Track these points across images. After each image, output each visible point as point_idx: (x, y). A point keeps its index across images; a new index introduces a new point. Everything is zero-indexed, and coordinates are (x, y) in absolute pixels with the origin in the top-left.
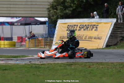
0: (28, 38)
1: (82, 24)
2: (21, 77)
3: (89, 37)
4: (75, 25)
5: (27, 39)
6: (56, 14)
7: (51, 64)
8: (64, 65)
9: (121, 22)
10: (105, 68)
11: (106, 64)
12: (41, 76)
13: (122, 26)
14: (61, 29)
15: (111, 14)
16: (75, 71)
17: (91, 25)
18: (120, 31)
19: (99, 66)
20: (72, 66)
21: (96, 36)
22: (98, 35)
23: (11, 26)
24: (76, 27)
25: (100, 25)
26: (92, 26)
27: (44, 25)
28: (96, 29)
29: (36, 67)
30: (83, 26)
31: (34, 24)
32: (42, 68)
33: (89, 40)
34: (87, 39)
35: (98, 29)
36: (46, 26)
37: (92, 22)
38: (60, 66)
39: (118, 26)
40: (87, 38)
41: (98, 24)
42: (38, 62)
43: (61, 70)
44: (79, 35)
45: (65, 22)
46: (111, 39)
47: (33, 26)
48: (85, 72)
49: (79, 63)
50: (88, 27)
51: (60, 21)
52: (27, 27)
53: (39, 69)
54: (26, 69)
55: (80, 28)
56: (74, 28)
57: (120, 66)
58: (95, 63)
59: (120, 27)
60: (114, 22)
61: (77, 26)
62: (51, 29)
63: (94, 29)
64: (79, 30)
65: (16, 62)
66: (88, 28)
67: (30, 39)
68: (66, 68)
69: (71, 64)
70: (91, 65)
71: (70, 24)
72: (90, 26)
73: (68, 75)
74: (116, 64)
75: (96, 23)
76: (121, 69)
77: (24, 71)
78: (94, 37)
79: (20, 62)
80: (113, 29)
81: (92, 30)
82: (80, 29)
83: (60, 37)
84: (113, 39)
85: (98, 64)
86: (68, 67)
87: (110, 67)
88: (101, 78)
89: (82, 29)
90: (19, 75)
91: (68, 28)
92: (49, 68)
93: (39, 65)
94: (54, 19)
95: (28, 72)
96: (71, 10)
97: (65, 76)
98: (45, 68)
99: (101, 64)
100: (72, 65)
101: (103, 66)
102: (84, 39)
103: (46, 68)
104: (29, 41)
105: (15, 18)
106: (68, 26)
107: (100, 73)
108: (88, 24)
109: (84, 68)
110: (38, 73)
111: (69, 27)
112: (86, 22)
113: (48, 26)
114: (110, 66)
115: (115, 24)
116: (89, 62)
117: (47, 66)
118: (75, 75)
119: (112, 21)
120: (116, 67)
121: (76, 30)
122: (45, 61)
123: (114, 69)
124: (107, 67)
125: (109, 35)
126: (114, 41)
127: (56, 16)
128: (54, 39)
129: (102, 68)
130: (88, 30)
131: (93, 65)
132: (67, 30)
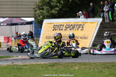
1: (68, 24)
4: (61, 25)
5: (13, 39)
6: (43, 14)
7: (34, 65)
8: (46, 65)
9: (108, 21)
10: (87, 68)
11: (88, 64)
13: (108, 25)
14: (47, 28)
15: (97, 14)
16: (56, 72)
17: (77, 25)
19: (81, 67)
20: (55, 66)
21: (82, 36)
22: (84, 35)
24: (62, 27)
25: (86, 25)
26: (78, 26)
27: (30, 25)
28: (82, 29)
29: (18, 68)
30: (69, 26)
31: (20, 24)
35: (84, 28)
36: (33, 26)
37: (78, 21)
38: (43, 67)
39: (105, 26)
41: (84, 24)
42: (21, 63)
44: (66, 34)
45: (51, 22)
47: (19, 26)
48: (66, 73)
49: (62, 64)
50: (74, 27)
51: (46, 22)
53: (21, 70)
54: (7, 70)
55: (66, 27)
56: (60, 28)
57: (103, 66)
58: (77, 63)
59: (106, 26)
61: (63, 25)
62: (38, 29)
63: (80, 29)
64: (65, 30)
67: (16, 40)
68: (47, 69)
69: (54, 65)
70: (73, 66)
71: (56, 24)
72: (76, 26)
74: (98, 64)
75: (82, 22)
76: (104, 69)
77: (5, 72)
78: (80, 37)
79: (2, 63)
80: (99, 28)
81: (78, 29)
83: (46, 37)
84: (99, 39)
85: (80, 64)
86: (49, 68)
87: (92, 67)
89: (69, 29)
91: (54, 28)
92: (30, 69)
93: (21, 66)
94: (41, 19)
95: (9, 73)
96: (57, 10)
98: (27, 69)
99: (84, 64)
105: (2, 18)
106: (54, 25)
107: (81, 74)
108: (74, 24)
109: (66, 68)
110: (19, 74)
111: (55, 27)
112: (71, 22)
113: (34, 26)
114: (92, 66)
115: (101, 24)
116: (72, 63)
117: (28, 67)
119: (98, 21)
120: (99, 67)
121: (62, 30)
122: (27, 62)
123: (96, 69)
124: (89, 67)
125: (95, 35)
126: (100, 41)
127: (42, 16)
128: (41, 39)
129: (85, 68)
130: (74, 30)
131: (76, 66)
132: (53, 30)
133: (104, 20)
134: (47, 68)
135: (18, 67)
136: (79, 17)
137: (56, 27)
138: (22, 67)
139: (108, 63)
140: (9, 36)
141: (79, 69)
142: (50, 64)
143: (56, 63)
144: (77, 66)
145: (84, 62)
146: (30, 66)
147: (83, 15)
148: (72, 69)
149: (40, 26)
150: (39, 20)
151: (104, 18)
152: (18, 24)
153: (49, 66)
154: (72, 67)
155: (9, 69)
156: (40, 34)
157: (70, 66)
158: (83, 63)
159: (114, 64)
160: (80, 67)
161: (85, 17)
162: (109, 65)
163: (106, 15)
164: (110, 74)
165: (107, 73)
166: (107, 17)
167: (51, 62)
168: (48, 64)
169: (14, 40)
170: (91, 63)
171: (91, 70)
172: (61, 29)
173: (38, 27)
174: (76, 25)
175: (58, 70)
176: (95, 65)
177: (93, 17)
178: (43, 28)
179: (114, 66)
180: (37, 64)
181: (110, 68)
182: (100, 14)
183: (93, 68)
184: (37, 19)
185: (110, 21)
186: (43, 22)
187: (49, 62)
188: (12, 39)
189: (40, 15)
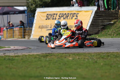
0: (6, 28)
1: (62, 13)
4: (54, 14)
5: (5, 28)
6: (36, 3)
7: (26, 56)
8: (39, 56)
9: (103, 9)
10: (82, 58)
11: (83, 55)
12: (14, 68)
13: (103, 14)
14: (40, 18)
15: (92, 2)
16: (49, 63)
17: (71, 14)
18: (102, 19)
20: (48, 57)
24: (55, 16)
25: (80, 13)
26: (71, 15)
27: (23, 14)
28: (76, 17)
29: (9, 59)
30: (62, 15)
31: (12, 13)
35: (78, 17)
36: (25, 15)
37: (72, 10)
38: (35, 58)
39: (99, 15)
41: (78, 13)
42: (13, 54)
43: (35, 61)
45: (44, 11)
47: (11, 15)
48: (60, 63)
49: (55, 54)
50: (68, 16)
51: (39, 10)
52: (5, 16)
53: (13, 61)
55: (59, 16)
56: (53, 17)
57: (97, 56)
58: (71, 53)
59: (101, 15)
61: (57, 14)
62: (31, 18)
63: (74, 18)
66: (67, 17)
67: (8, 30)
69: (47, 56)
70: (67, 56)
71: (49, 13)
72: (70, 15)
73: (42, 67)
74: (93, 54)
75: (76, 11)
76: (98, 59)
80: (94, 17)
81: (72, 18)
82: (59, 18)
83: (39, 27)
84: (94, 28)
85: (74, 55)
86: (42, 58)
87: (86, 57)
88: (76, 69)
89: (62, 18)
91: (47, 17)
92: (23, 60)
93: (14, 56)
94: (33, 8)
95: (1, 65)
97: (39, 68)
98: (19, 60)
100: (48, 56)
106: (48, 15)
107: (75, 65)
108: (68, 12)
109: (59, 59)
110: (11, 65)
111: (48, 16)
112: (65, 10)
113: (27, 15)
115: (96, 12)
116: (66, 53)
117: (21, 58)
118: (49, 67)
119: (92, 9)
120: (93, 58)
122: (20, 53)
123: (90, 60)
124: (84, 57)
125: (90, 24)
126: (95, 30)
127: (35, 5)
128: (33, 29)
129: (79, 58)
130: (68, 19)
131: (69, 56)
132: (46, 19)
134: (40, 58)
136: (73, 5)
137: (50, 16)
138: (14, 58)
139: (103, 53)
141: (73, 59)
142: (43, 55)
143: (49, 54)
144: (71, 56)
145: (79, 52)
148: (66, 59)
149: (32, 15)
150: (32, 9)
152: (10, 13)
153: (42, 57)
154: (65, 58)
155: (1, 60)
156: (32, 24)
157: (64, 56)
158: (77, 54)
159: (109, 54)
160: (74, 58)
161: (80, 5)
162: (104, 55)
163: (101, 3)
164: (105, 64)
165: (102, 64)
166: (102, 5)
167: (44, 53)
168: (41, 55)
169: (6, 30)
170: (85, 53)
171: (85, 60)
172: (54, 18)
173: (31, 16)
176: (89, 55)
177: (88, 5)
178: (36, 18)
179: (109, 56)
180: (29, 55)
181: (105, 59)
183: (87, 59)
184: (30, 8)
185: (105, 9)
186: (36, 10)
187: (42, 53)
188: (3, 29)
189: (33, 4)
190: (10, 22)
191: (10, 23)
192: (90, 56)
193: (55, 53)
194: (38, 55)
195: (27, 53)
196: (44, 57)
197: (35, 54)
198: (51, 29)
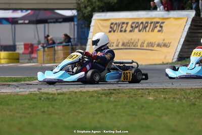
0: (42, 46)
1: (136, 21)
2: (21, 118)
3: (148, 43)
4: (123, 23)
5: (40, 47)
6: (92, 4)
7: (76, 93)
8: (98, 94)
10: (169, 98)
12: (56, 114)
14: (99, 29)
15: (186, 2)
16: (115, 105)
17: (151, 23)
20: (113, 95)
21: (161, 42)
22: (164, 40)
23: (13, 26)
24: (125, 26)
25: (167, 22)
26: (152, 25)
27: (70, 23)
28: (160, 29)
29: (48, 99)
30: (137, 25)
31: (52, 21)
32: (58, 100)
33: (148, 48)
34: (145, 47)
35: (164, 28)
36: (74, 25)
37: (153, 16)
38: (92, 96)
39: (199, 24)
40: (145, 44)
41: (164, 21)
42: (53, 89)
43: (92, 103)
44: (131, 39)
45: (107, 18)
46: (186, 47)
47: (51, 25)
48: (133, 106)
49: (125, 91)
50: (147, 26)
51: (97, 16)
52: (41, 27)
53: (54, 103)
54: (30, 102)
55: (132, 27)
56: (122, 27)
57: (196, 94)
58: (152, 89)
60: (192, 17)
61: (127, 23)
62: (83, 30)
63: (156, 30)
64: (131, 31)
65: (15, 91)
66: (145, 27)
67: (46, 49)
68: (100, 99)
69: (111, 93)
70: (145, 94)
71: (114, 22)
72: (149, 25)
73: (103, 111)
74: (188, 91)
75: (159, 18)
76: (198, 100)
77: (27, 105)
78: (157, 43)
79: (21, 90)
80: (190, 28)
81: (153, 30)
82: (131, 29)
85: (157, 91)
86: (104, 98)
87: (178, 97)
88: (160, 117)
89: (137, 30)
90: (18, 113)
91: (111, 28)
92: (70, 101)
93: (55, 94)
94: (88, 12)
95: (33, 108)
97: (97, 113)
98: (64, 101)
99: (163, 92)
100: (113, 93)
101: (167, 96)
102: (139, 47)
103: (66, 101)
104: (44, 51)
105: (19, 11)
106: (112, 24)
107: (159, 108)
108: (147, 20)
109: (131, 99)
110: (51, 109)
111: (112, 26)
112: (142, 17)
113: (77, 25)
114: (178, 95)
115: (194, 20)
116: (143, 89)
117: (67, 96)
118: (114, 113)
119: (187, 15)
120: (189, 97)
121: (125, 31)
122: (65, 88)
123: (184, 101)
124: (173, 97)
125: (184, 39)
127: (90, 7)
128: (88, 47)
129: (165, 98)
130: (146, 31)
131: (149, 94)
132: (110, 32)
133: (198, 14)
134: (99, 97)
135: (48, 96)
137: (116, 26)
138: (56, 97)
140: (33, 43)
141: (155, 99)
142: (104, 91)
143: (114, 90)
144: (151, 94)
145: (165, 87)
146: (70, 94)
147: (163, 5)
148: (143, 100)
149: (86, 25)
150: (85, 15)
151: (199, 10)
152: (49, 21)
153: (103, 96)
154: (142, 96)
155: (34, 100)
157: (140, 94)
158: (162, 90)
160: (157, 97)
161: (166, 9)
167: (106, 88)
168: (101, 92)
169: (42, 50)
170: (176, 89)
171: (176, 101)
172: (123, 29)
173: (83, 26)
174: (149, 22)
175: (119, 101)
176: (183, 92)
178: (92, 29)
180: (81, 92)
182: (191, 4)
183: (179, 99)
184: (82, 13)
186: (91, 16)
187: (103, 88)
188: (38, 47)
189: (88, 6)
190: (48, 36)
191: (49, 38)
192: (184, 94)
193: (126, 89)
194: (96, 92)
195: (77, 88)
196: (106, 96)
197: (91, 90)
198: (117, 48)
